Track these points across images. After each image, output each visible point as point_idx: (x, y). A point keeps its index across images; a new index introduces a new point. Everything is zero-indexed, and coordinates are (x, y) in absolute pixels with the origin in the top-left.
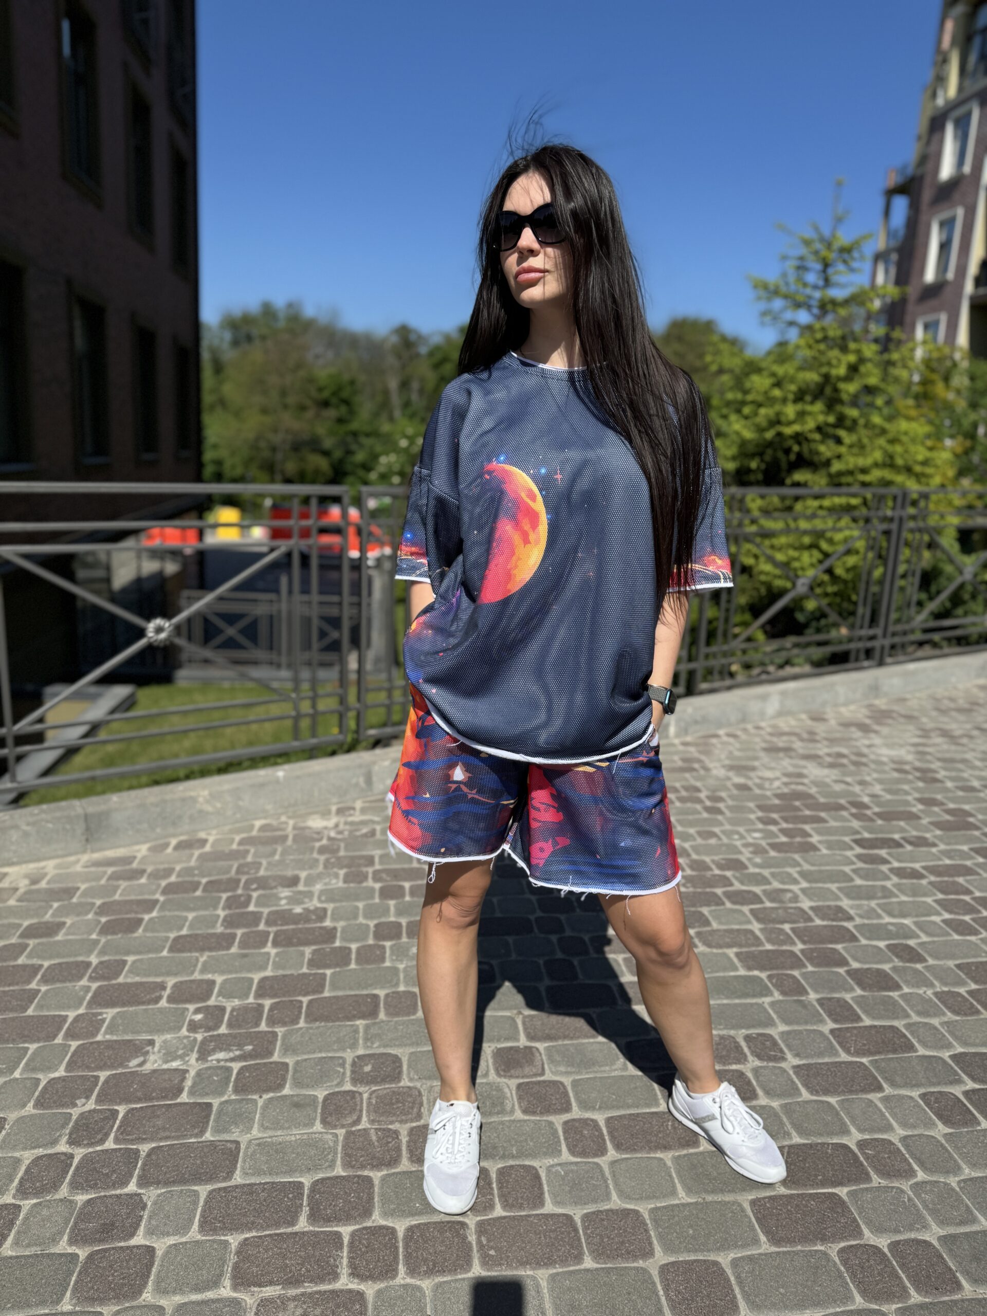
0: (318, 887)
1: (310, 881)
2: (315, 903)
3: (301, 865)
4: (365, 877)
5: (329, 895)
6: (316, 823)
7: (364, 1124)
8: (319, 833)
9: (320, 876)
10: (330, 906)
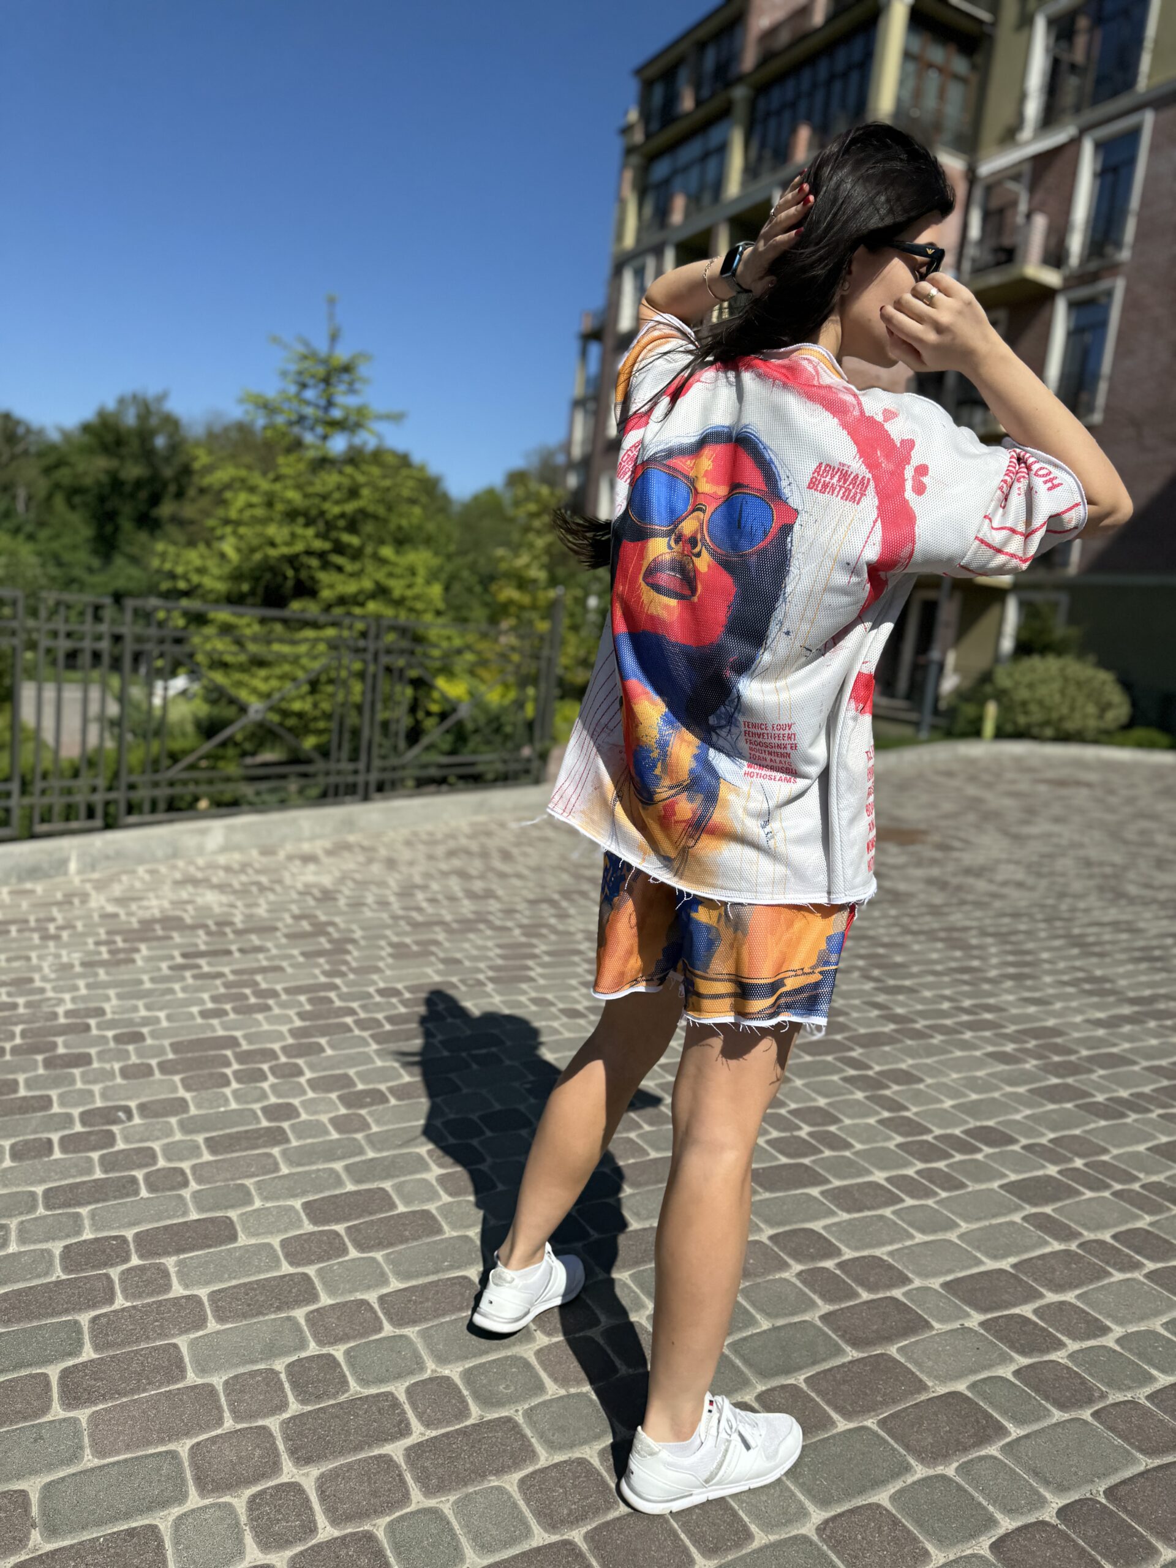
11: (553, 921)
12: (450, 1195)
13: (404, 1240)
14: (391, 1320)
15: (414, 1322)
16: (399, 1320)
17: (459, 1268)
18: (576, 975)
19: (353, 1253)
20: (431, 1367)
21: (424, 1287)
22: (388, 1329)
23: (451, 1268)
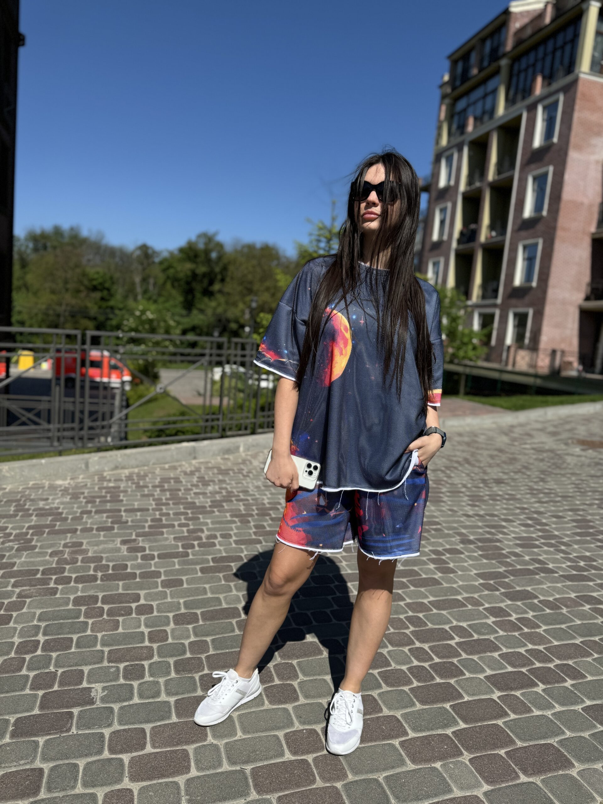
0: (57, 501)
1: (53, 499)
2: (55, 505)
3: (51, 495)
4: (80, 498)
5: (62, 503)
6: (59, 482)
7: (66, 556)
8: (61, 486)
9: (58, 498)
10: (62, 506)
11: (445, 479)
12: (441, 573)
13: (430, 586)
14: (435, 608)
15: (444, 609)
16: (438, 608)
17: (454, 595)
18: (464, 501)
19: (412, 588)
20: (455, 623)
21: (443, 600)
22: (435, 611)
23: (451, 595)
